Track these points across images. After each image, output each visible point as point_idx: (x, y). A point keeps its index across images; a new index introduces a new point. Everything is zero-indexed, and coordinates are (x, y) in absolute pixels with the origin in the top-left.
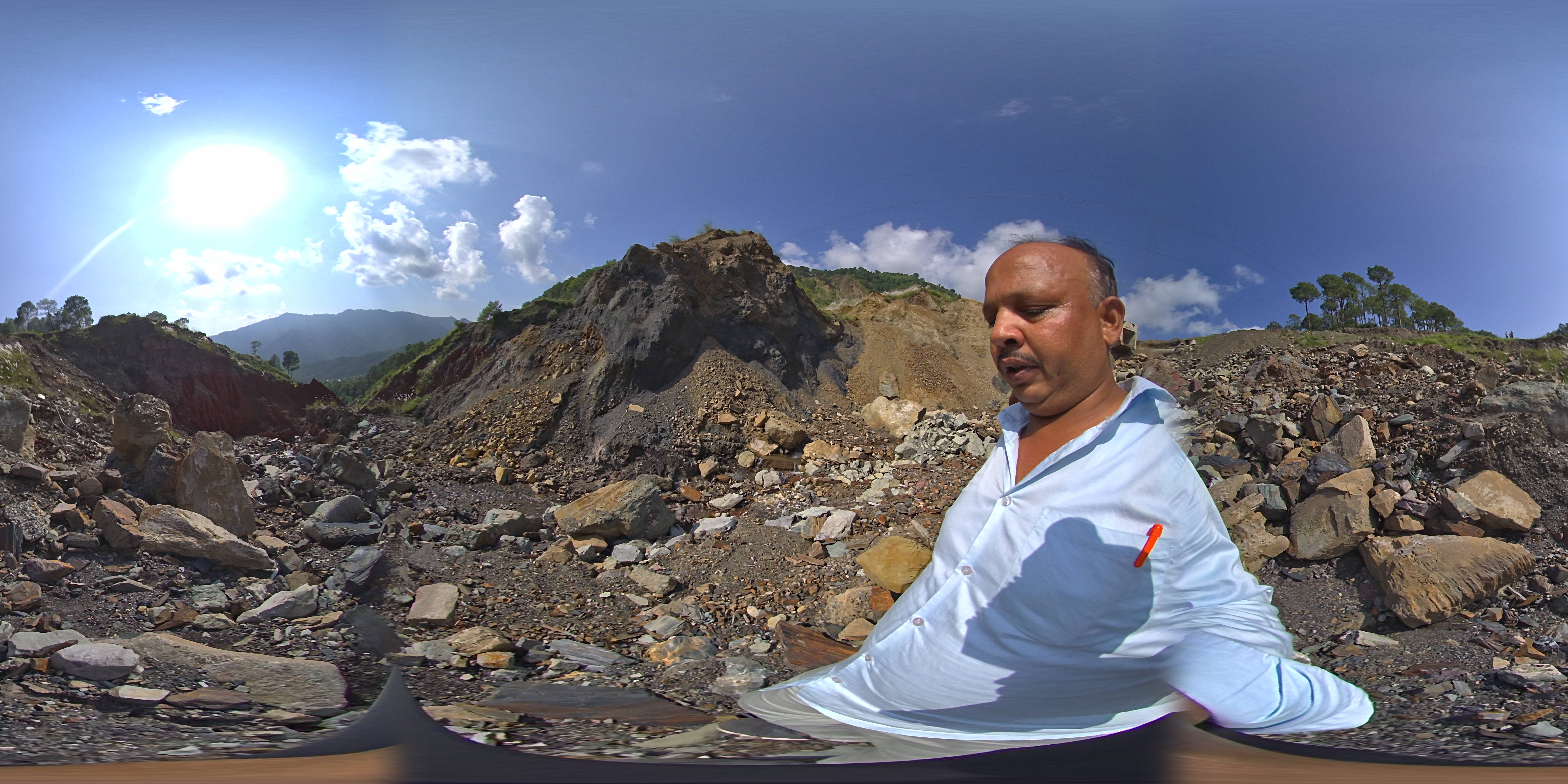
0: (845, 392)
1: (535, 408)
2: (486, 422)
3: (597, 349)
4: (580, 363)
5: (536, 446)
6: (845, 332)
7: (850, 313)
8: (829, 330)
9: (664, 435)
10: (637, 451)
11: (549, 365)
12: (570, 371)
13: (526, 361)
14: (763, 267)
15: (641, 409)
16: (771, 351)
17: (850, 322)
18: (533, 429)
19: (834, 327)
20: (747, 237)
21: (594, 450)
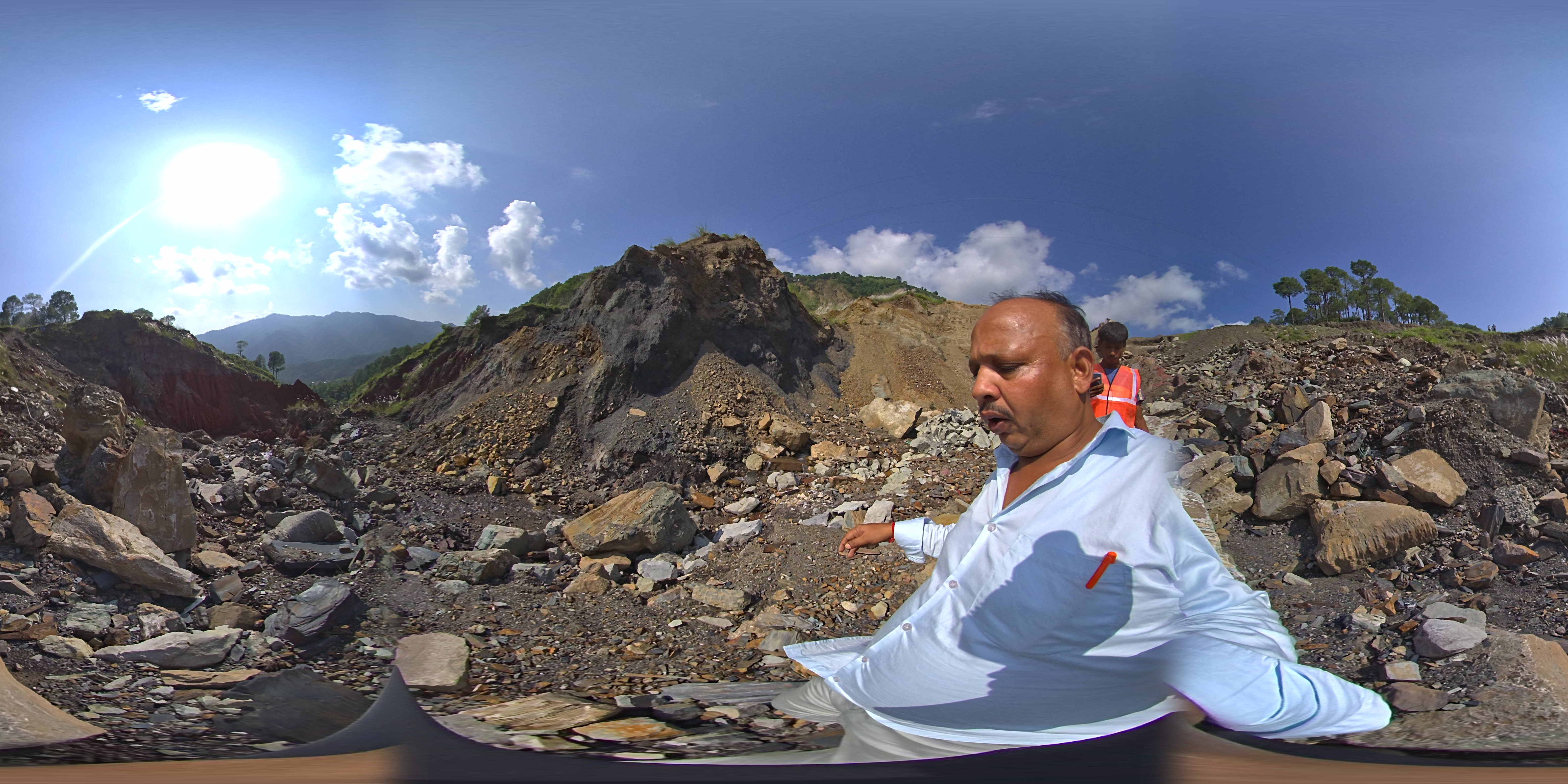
0: (839, 395)
1: (530, 412)
2: (477, 427)
3: (593, 352)
4: (576, 366)
5: (532, 453)
6: (835, 336)
7: (838, 317)
8: (820, 334)
9: (669, 440)
10: (642, 457)
11: (543, 368)
12: (565, 374)
13: (519, 363)
14: (757, 271)
15: (643, 414)
16: (767, 355)
17: (840, 326)
18: (528, 435)
19: (825, 331)
20: (740, 241)
21: (594, 457)
